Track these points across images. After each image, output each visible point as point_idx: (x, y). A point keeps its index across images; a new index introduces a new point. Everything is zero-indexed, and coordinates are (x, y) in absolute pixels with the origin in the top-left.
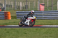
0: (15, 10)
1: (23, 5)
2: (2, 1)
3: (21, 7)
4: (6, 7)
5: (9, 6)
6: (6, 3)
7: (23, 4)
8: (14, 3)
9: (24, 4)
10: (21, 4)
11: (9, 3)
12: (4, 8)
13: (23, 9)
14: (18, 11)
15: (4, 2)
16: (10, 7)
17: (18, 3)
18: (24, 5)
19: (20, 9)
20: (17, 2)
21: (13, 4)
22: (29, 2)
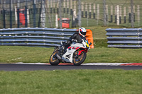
0: (103, 26)
1: (123, 12)
2: (71, 2)
3: (118, 18)
4: (82, 17)
5: (90, 16)
6: (83, 9)
7: (123, 9)
8: (102, 9)
9: (125, 10)
10: (118, 11)
11: (88, 7)
12: (77, 20)
13: (122, 22)
14: (110, 29)
15: (77, 6)
16: (92, 17)
17: (112, 7)
18: (125, 13)
19: (116, 22)
20: (109, 7)
21: (98, 11)
22: (138, 6)
